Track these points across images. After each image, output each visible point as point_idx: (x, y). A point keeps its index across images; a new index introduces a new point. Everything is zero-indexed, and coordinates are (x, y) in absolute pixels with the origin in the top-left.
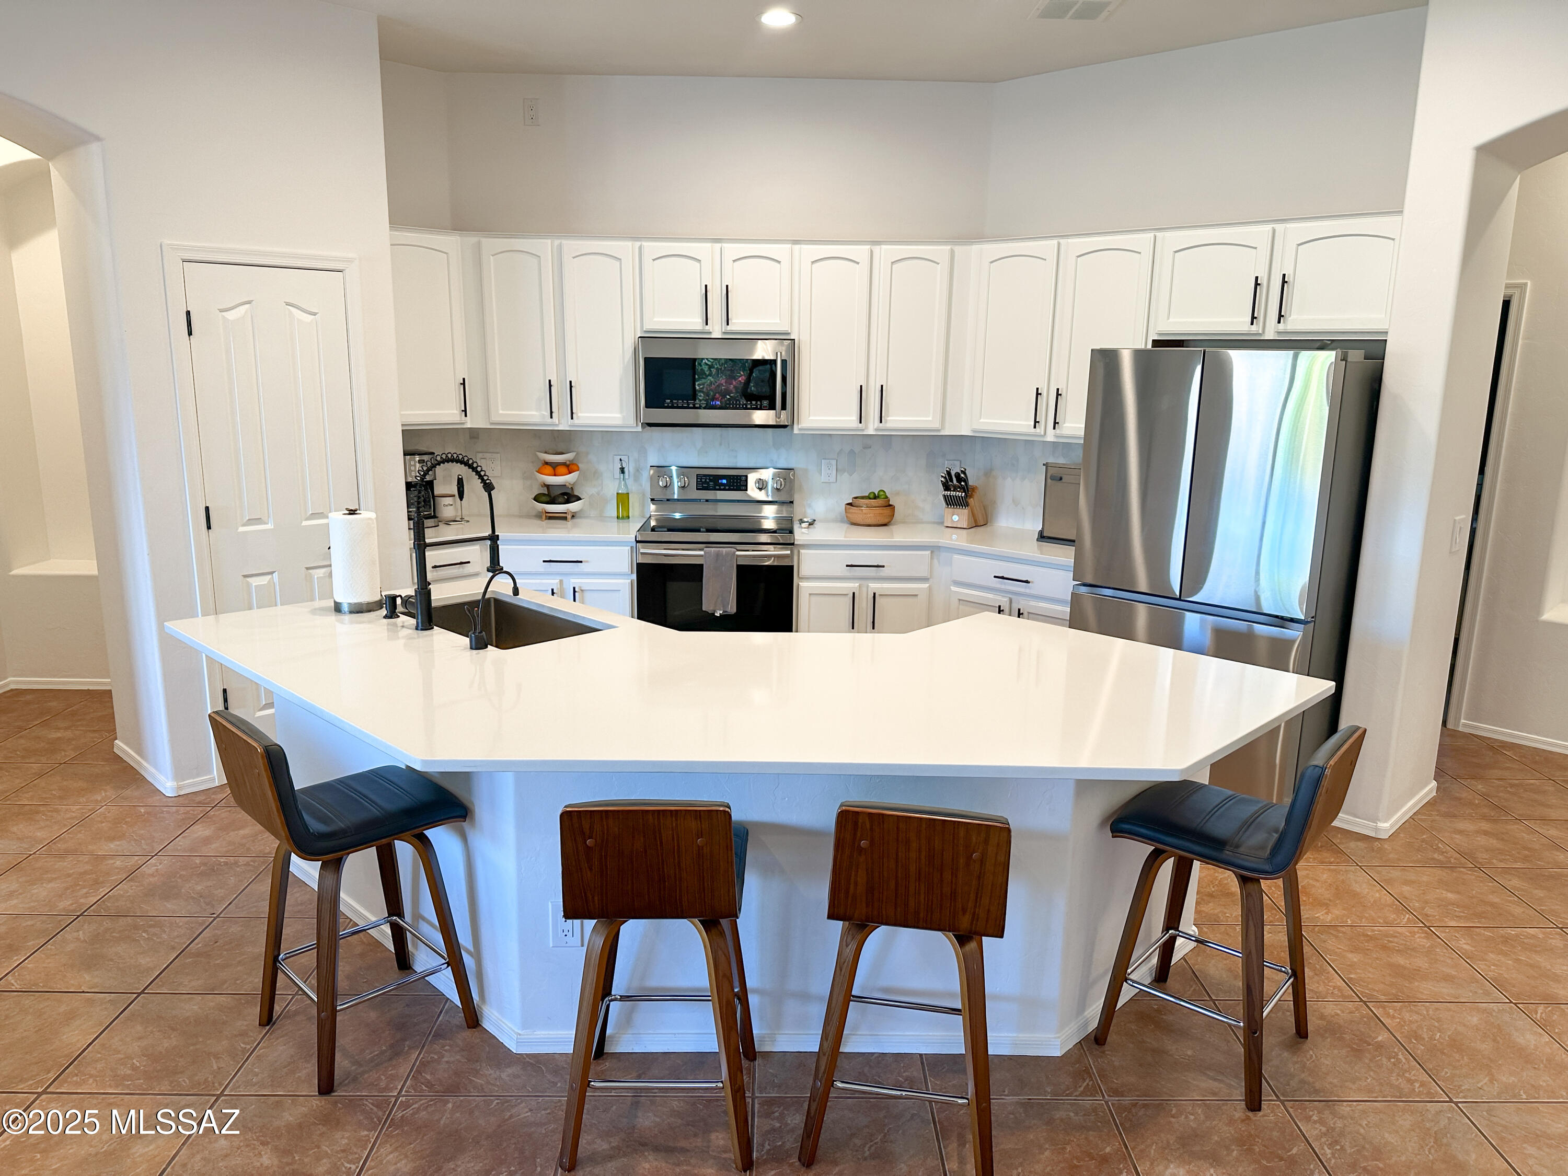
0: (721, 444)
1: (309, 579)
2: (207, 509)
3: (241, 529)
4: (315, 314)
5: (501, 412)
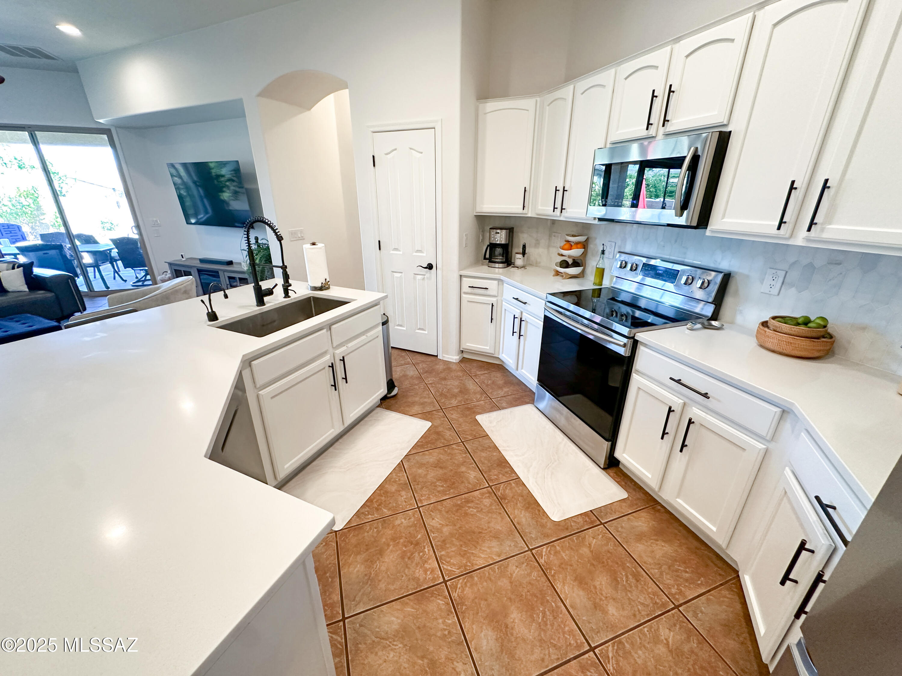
0: (676, 241)
1: (415, 279)
2: (379, 241)
3: (392, 252)
4: (422, 153)
5: (540, 208)
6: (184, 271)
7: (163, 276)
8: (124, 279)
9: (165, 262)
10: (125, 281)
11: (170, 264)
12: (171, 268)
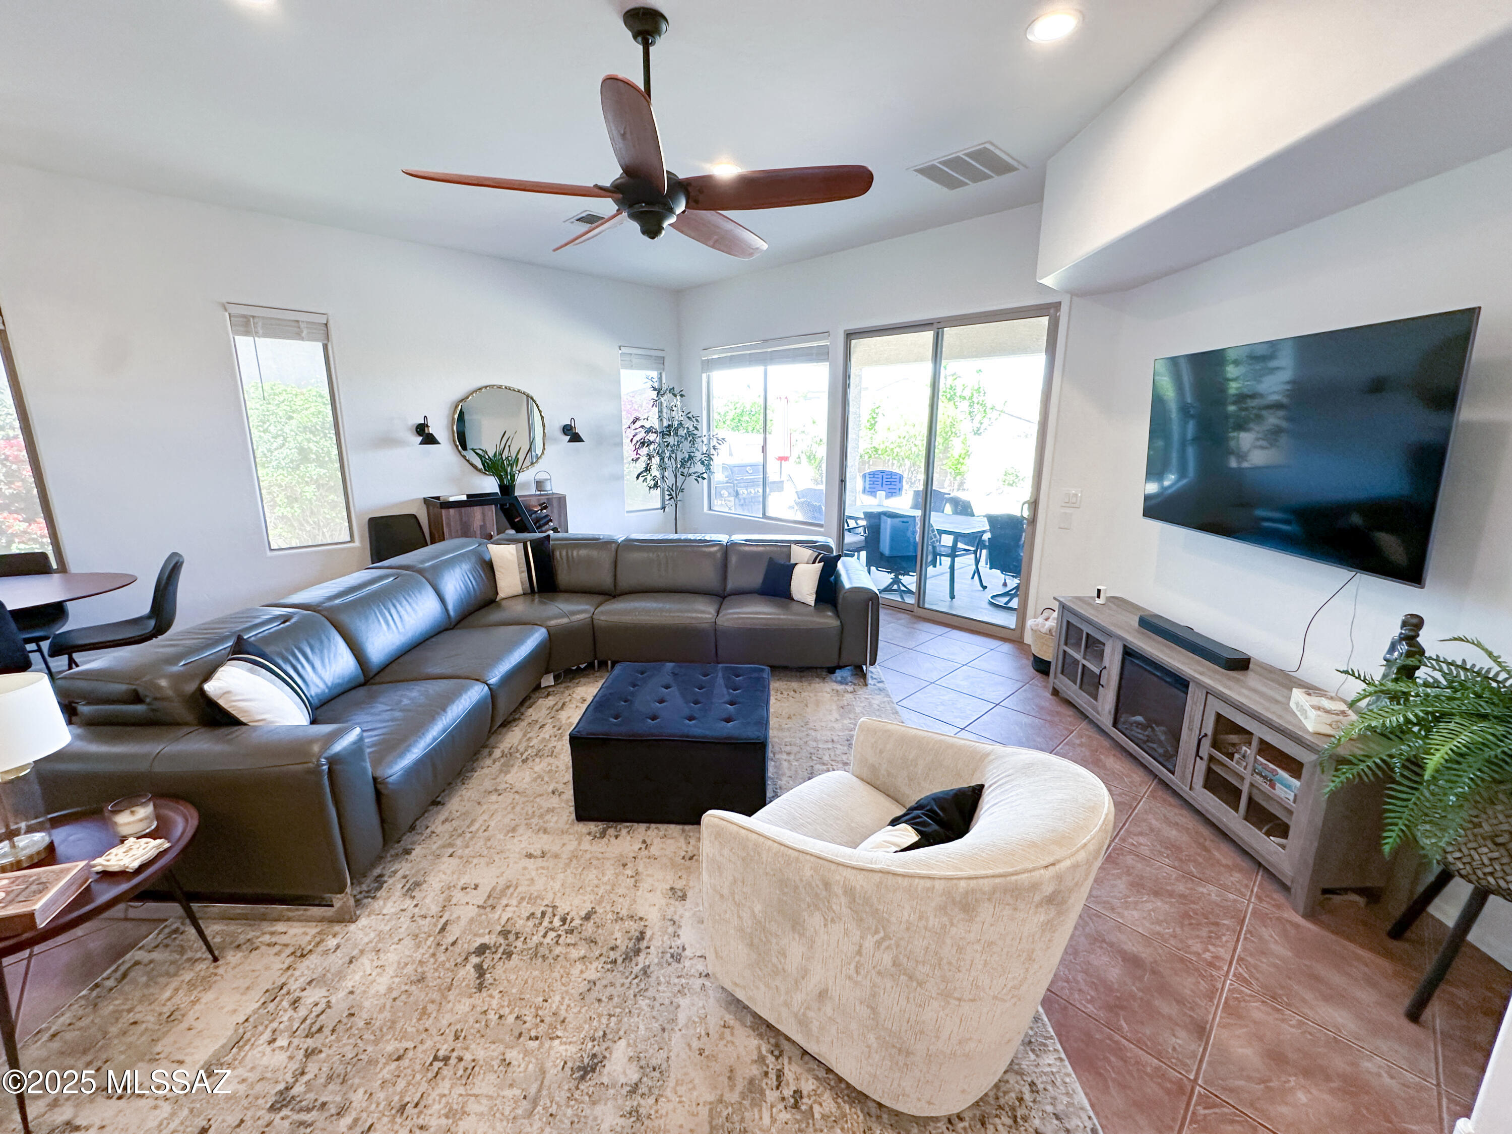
6: (1088, 634)
7: (1040, 620)
8: (985, 584)
9: (1055, 598)
10: (985, 588)
11: (1063, 607)
12: (1061, 616)
